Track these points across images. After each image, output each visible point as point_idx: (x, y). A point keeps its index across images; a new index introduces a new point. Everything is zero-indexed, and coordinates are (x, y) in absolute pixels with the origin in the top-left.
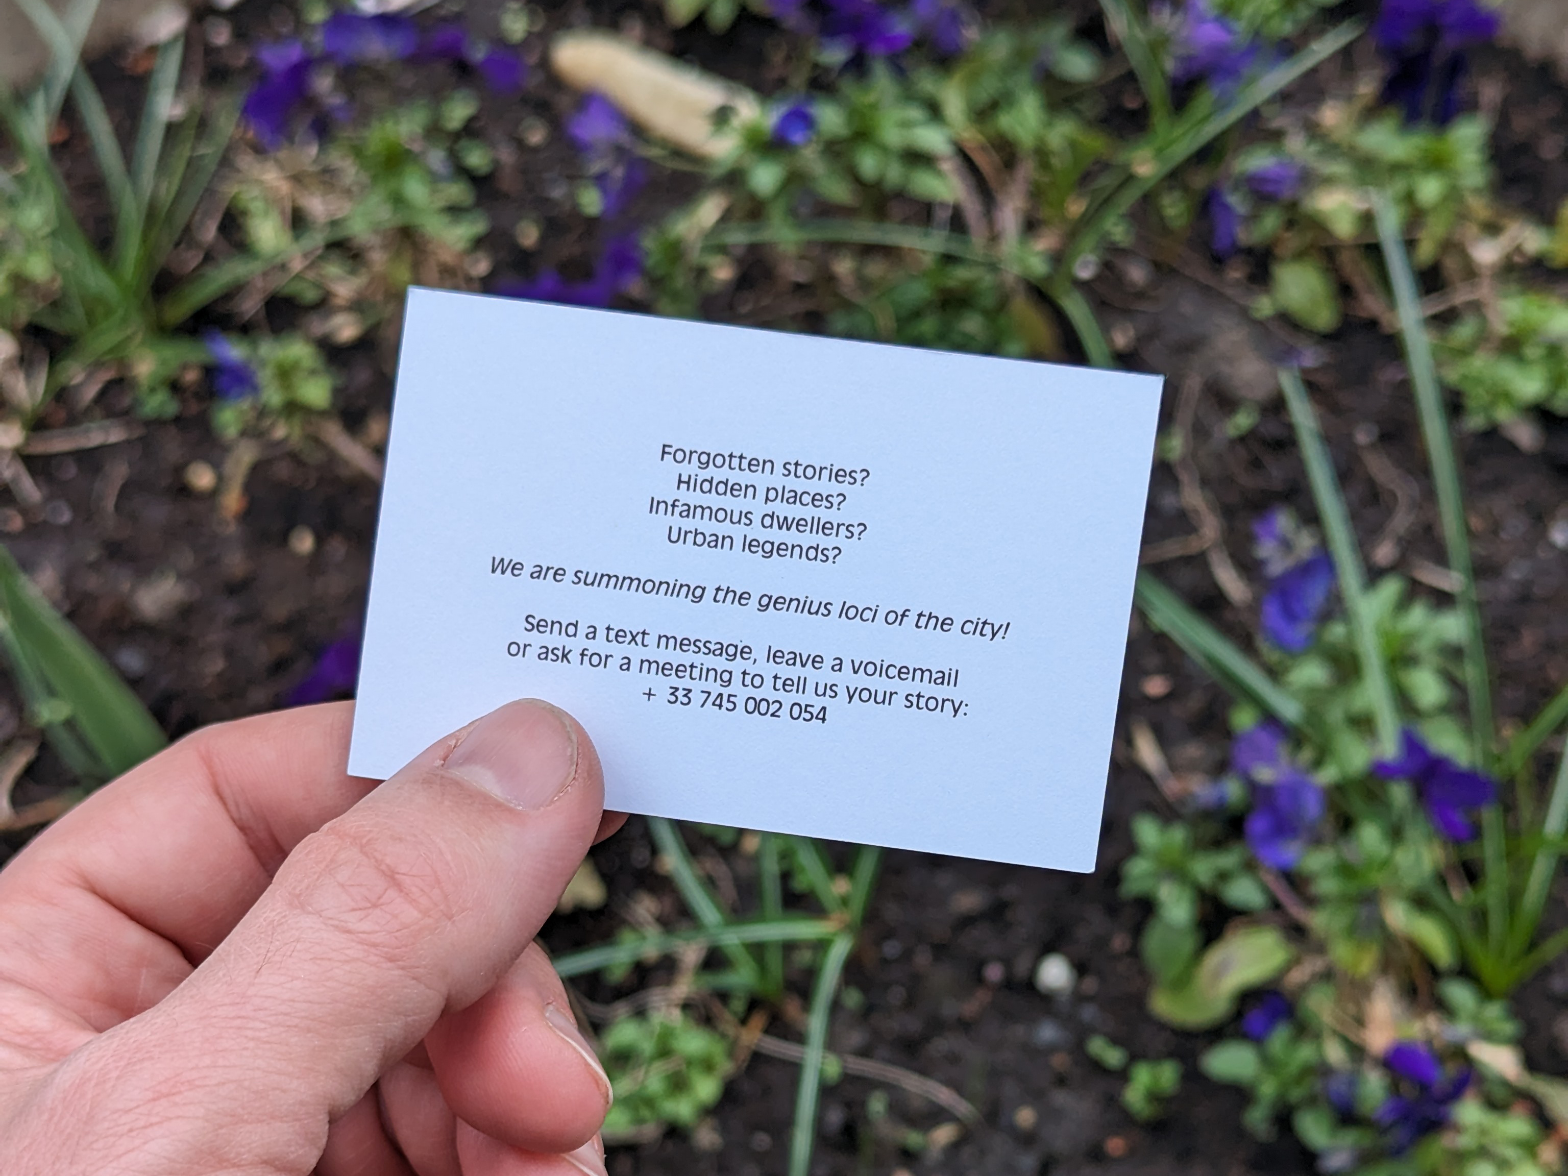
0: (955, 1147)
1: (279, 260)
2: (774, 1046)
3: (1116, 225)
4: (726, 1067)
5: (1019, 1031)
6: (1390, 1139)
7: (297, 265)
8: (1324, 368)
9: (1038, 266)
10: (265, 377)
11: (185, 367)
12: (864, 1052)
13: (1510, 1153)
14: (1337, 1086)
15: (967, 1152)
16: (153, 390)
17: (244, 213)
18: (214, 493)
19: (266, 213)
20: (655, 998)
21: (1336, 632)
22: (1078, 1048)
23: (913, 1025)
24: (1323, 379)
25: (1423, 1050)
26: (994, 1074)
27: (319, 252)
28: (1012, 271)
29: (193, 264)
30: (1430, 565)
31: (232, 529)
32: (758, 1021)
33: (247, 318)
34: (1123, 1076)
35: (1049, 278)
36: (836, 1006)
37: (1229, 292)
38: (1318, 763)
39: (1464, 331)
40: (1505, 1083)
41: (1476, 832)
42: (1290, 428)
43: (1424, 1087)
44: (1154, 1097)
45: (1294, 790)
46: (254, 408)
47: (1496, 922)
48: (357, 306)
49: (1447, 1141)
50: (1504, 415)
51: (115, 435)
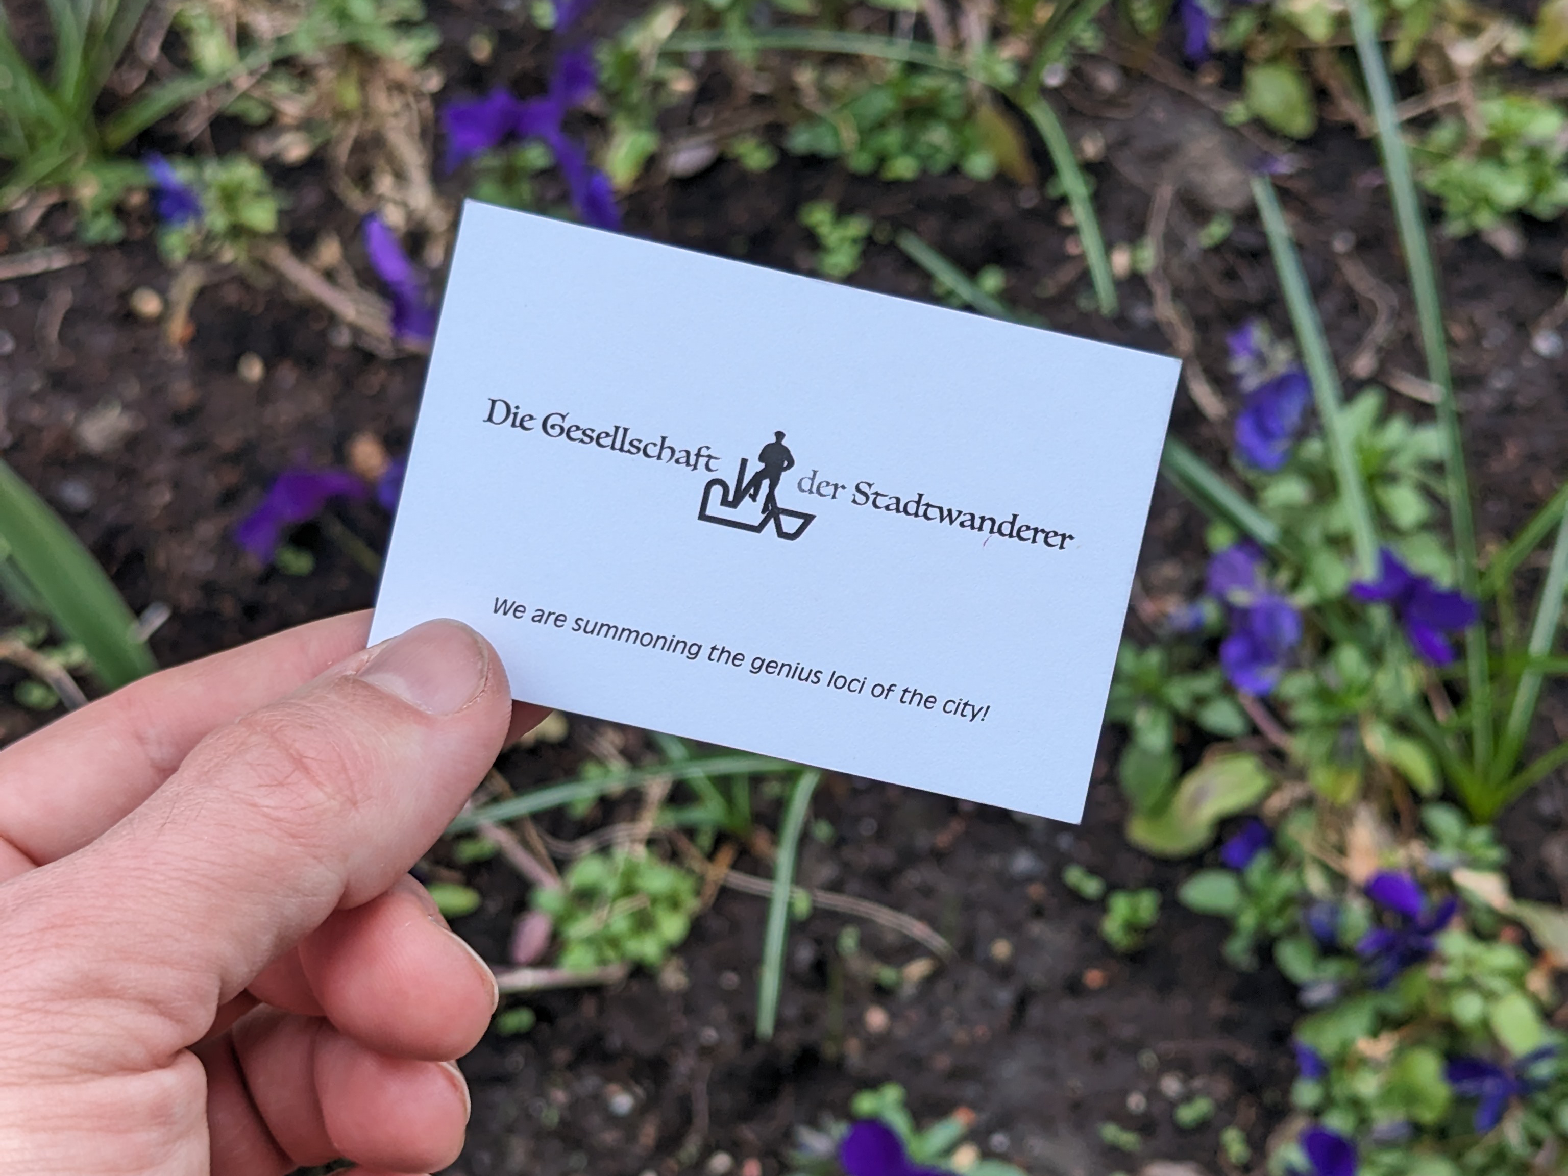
0: (929, 981)
1: (223, 80)
2: (742, 881)
3: (1084, 31)
4: (692, 904)
5: (994, 861)
6: (1374, 971)
7: (243, 83)
8: (1300, 174)
9: (1005, 74)
10: (209, 200)
11: (129, 190)
12: (835, 887)
13: (1498, 984)
14: (1319, 915)
15: (942, 988)
16: (96, 214)
17: (189, 31)
18: (160, 321)
19: (211, 31)
20: (620, 834)
21: (1313, 448)
22: (1055, 878)
23: (885, 857)
24: (1299, 186)
25: (1407, 877)
26: (969, 906)
27: (265, 70)
28: (978, 79)
29: (135, 86)
30: (1411, 377)
31: (180, 356)
32: (726, 855)
33: (192, 139)
34: (1101, 905)
35: (1016, 86)
36: (804, 838)
37: (1204, 97)
38: (1295, 584)
39: (1443, 135)
40: (1491, 911)
41: (1459, 651)
42: (1263, 235)
43: (1408, 916)
44: (1131, 927)
45: (1270, 615)
46: (198, 232)
47: (1481, 744)
48: (306, 125)
49: (1432, 972)
50: (1485, 220)
51: (58, 261)
